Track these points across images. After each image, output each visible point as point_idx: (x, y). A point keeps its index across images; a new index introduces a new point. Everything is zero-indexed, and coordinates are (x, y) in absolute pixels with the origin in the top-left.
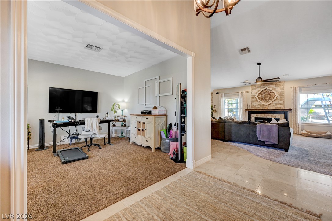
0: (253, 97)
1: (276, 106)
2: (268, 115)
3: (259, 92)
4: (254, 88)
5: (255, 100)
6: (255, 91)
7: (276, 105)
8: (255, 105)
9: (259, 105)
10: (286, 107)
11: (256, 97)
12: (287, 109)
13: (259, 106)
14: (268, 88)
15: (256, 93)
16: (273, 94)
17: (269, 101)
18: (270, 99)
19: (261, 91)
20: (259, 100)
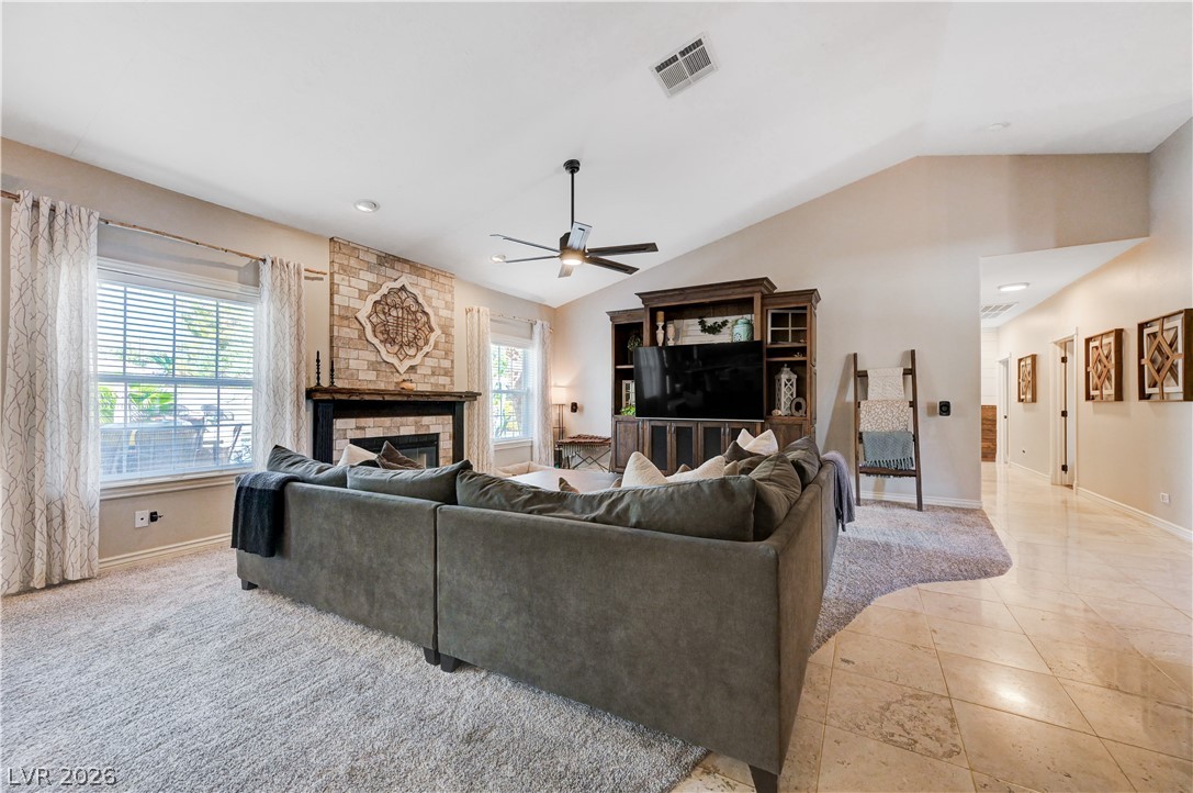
0: (347, 318)
1: (433, 380)
2: (404, 419)
3: (377, 297)
4: (353, 262)
5: (355, 335)
6: (354, 282)
7: (433, 374)
8: (353, 364)
9: (373, 366)
10: (460, 387)
11: (362, 316)
12: (460, 395)
13: (372, 376)
14: (409, 288)
15: (362, 296)
16: (424, 319)
17: (412, 352)
18: (413, 343)
19: (384, 290)
20: (375, 341)
